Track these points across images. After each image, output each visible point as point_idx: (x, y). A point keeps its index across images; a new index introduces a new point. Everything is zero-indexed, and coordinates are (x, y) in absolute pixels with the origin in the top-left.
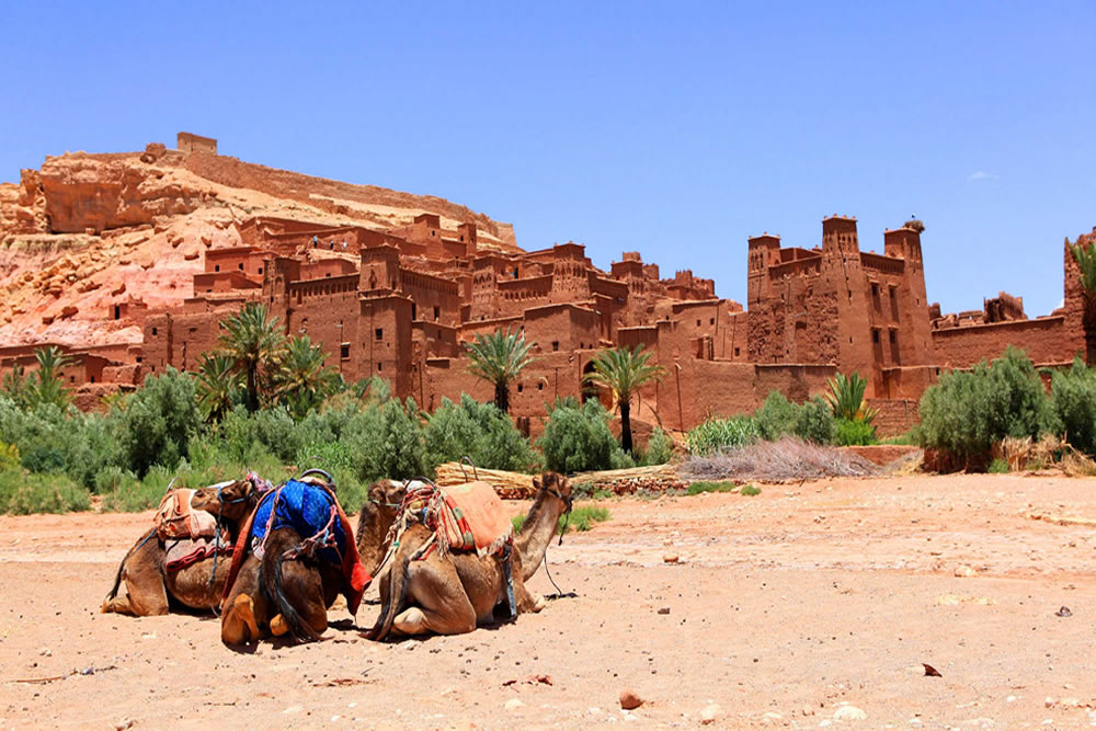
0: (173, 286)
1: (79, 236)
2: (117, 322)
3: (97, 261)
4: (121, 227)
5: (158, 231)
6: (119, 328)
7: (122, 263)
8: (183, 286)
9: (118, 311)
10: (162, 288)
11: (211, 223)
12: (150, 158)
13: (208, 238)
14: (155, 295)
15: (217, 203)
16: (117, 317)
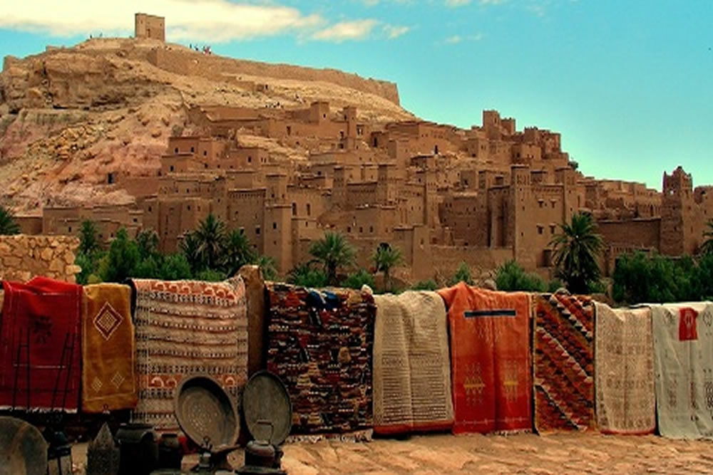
0: (146, 158)
1: (74, 111)
2: (111, 186)
3: (90, 134)
4: (103, 104)
5: (131, 111)
6: (113, 191)
7: (109, 138)
8: (152, 159)
9: (110, 178)
10: (139, 161)
11: (168, 106)
12: (124, 54)
13: (167, 120)
14: (134, 165)
15: (172, 90)
16: (110, 182)
